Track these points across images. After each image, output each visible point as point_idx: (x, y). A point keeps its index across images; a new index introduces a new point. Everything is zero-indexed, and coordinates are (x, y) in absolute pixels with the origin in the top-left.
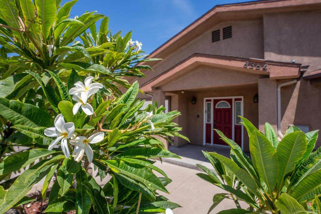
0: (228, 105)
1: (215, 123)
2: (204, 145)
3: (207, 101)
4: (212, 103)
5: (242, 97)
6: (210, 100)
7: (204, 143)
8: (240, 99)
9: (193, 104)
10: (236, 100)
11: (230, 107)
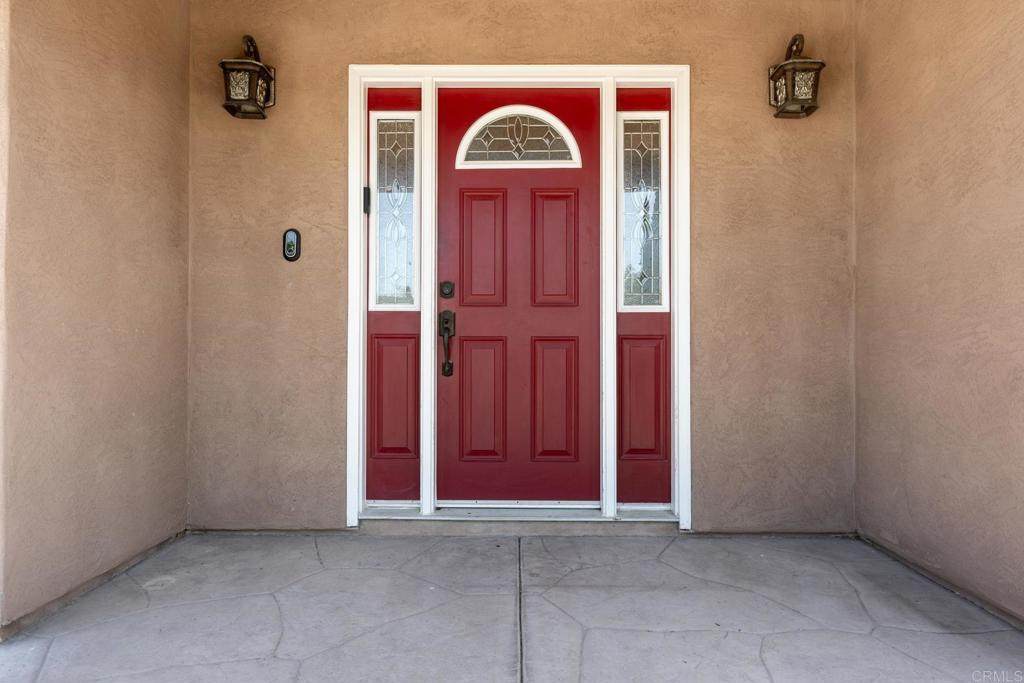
0: (562, 144)
1: (451, 305)
2: (352, 520)
3: (378, 99)
4: (425, 122)
5: (675, 77)
6: (408, 99)
7: (355, 504)
8: (659, 99)
9: (233, 108)
10: (629, 99)
11: (576, 162)
